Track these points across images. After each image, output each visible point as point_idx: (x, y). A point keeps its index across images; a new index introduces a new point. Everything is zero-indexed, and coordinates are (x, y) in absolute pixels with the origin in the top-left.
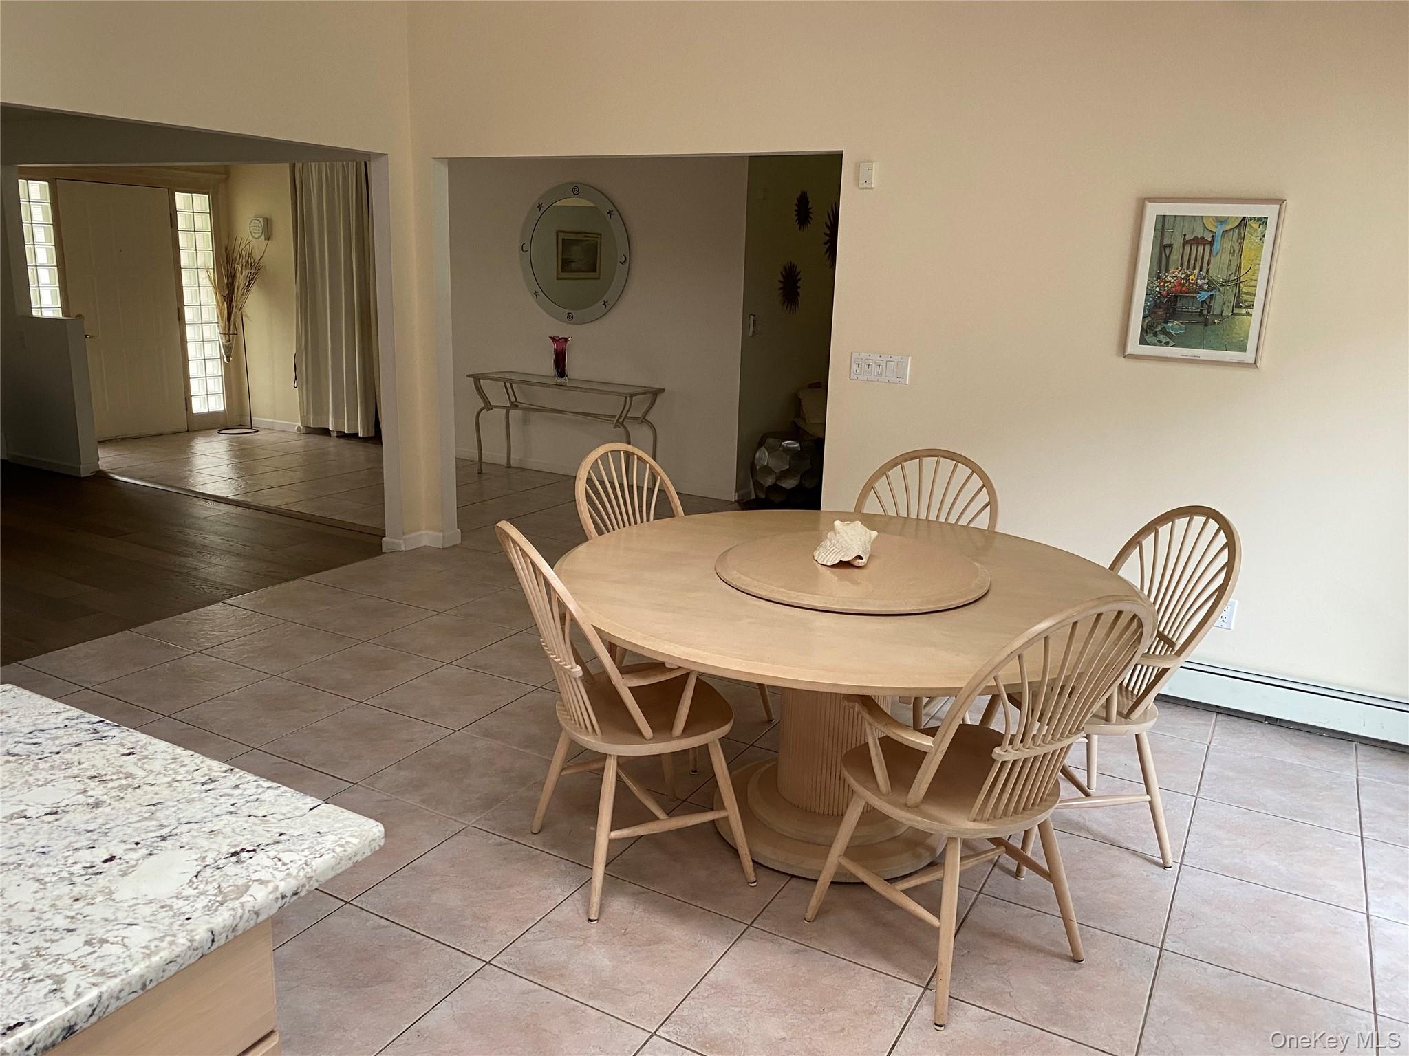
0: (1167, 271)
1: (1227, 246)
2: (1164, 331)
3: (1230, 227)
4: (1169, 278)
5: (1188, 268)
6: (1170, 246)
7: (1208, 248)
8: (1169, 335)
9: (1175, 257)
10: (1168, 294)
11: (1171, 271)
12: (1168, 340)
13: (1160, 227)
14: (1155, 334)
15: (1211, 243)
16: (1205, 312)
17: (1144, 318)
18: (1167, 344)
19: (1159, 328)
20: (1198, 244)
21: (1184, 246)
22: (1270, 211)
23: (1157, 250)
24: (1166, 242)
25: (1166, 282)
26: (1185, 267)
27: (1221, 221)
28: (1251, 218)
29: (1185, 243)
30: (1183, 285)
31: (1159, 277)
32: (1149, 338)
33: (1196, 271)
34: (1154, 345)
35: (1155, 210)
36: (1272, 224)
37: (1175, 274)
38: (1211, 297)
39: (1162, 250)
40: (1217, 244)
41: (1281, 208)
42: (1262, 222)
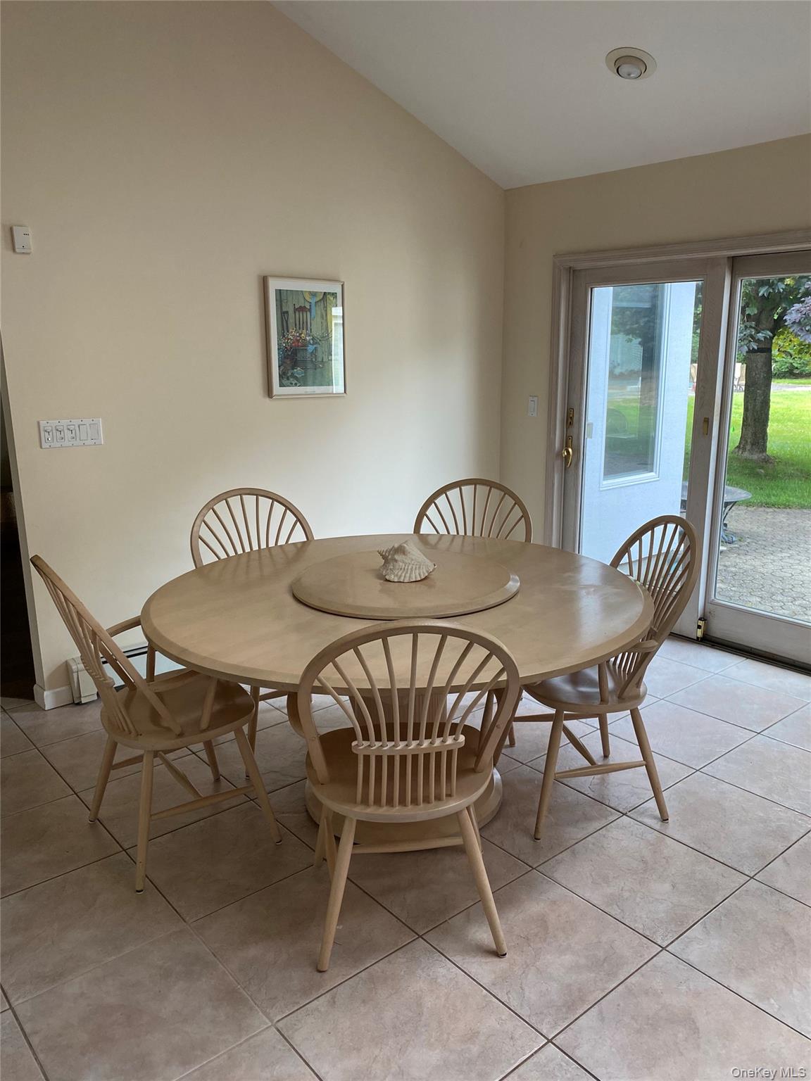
0: (288, 332)
1: (319, 313)
2: (293, 376)
3: (318, 299)
4: (290, 337)
5: (300, 329)
6: (287, 312)
7: (308, 313)
8: (296, 378)
9: (291, 321)
10: (291, 348)
11: (291, 330)
12: (296, 382)
13: (278, 298)
14: (288, 379)
15: (310, 310)
16: (314, 360)
17: (279, 367)
18: (296, 385)
19: (290, 374)
20: (303, 311)
21: (295, 313)
22: (338, 290)
23: (280, 315)
24: (284, 310)
25: (288, 339)
26: (298, 328)
27: (313, 294)
28: (329, 293)
29: (295, 310)
30: (298, 341)
31: (284, 336)
32: (285, 382)
33: (304, 331)
34: (288, 386)
35: (274, 285)
36: (339, 296)
37: (292, 334)
38: (316, 349)
39: (283, 315)
40: (313, 311)
41: (343, 286)
42: (334, 295)
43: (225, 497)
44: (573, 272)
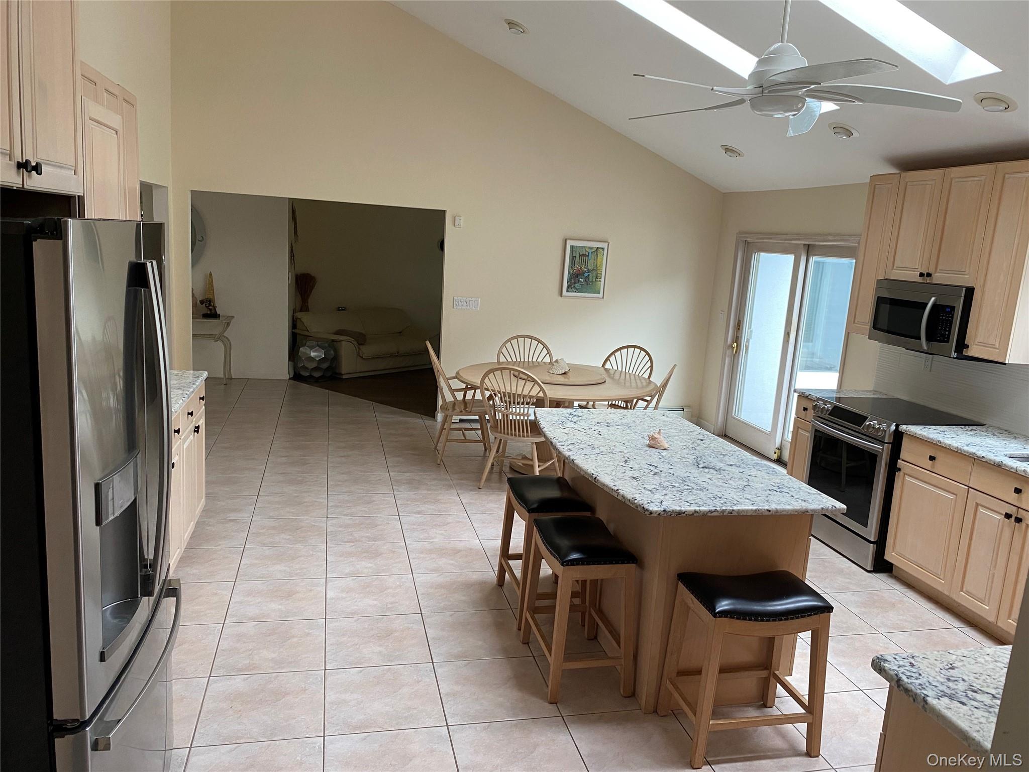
0: (575, 265)
1: (593, 257)
2: (574, 287)
3: (593, 251)
4: (575, 268)
5: (581, 265)
6: (575, 256)
7: (587, 257)
9: (577, 260)
10: (575, 273)
12: (575, 290)
13: (572, 250)
14: (571, 288)
16: (587, 280)
17: (568, 282)
18: (575, 292)
20: (584, 256)
22: (605, 245)
23: (571, 258)
27: (591, 248)
28: (600, 248)
29: (580, 256)
30: (580, 271)
31: (572, 268)
32: (569, 290)
33: (584, 266)
34: (571, 292)
35: (570, 243)
36: (606, 250)
37: (577, 267)
38: (589, 275)
39: (573, 258)
40: (590, 256)
41: (608, 245)
42: (603, 249)
43: (517, 337)
44: (747, 243)
